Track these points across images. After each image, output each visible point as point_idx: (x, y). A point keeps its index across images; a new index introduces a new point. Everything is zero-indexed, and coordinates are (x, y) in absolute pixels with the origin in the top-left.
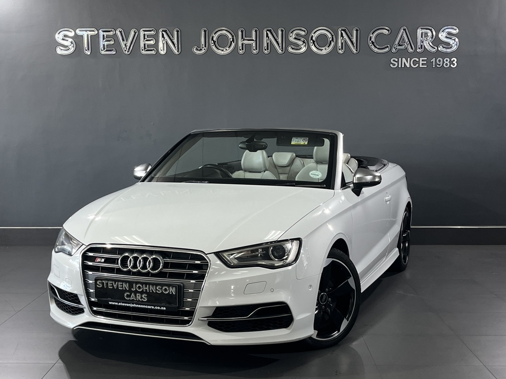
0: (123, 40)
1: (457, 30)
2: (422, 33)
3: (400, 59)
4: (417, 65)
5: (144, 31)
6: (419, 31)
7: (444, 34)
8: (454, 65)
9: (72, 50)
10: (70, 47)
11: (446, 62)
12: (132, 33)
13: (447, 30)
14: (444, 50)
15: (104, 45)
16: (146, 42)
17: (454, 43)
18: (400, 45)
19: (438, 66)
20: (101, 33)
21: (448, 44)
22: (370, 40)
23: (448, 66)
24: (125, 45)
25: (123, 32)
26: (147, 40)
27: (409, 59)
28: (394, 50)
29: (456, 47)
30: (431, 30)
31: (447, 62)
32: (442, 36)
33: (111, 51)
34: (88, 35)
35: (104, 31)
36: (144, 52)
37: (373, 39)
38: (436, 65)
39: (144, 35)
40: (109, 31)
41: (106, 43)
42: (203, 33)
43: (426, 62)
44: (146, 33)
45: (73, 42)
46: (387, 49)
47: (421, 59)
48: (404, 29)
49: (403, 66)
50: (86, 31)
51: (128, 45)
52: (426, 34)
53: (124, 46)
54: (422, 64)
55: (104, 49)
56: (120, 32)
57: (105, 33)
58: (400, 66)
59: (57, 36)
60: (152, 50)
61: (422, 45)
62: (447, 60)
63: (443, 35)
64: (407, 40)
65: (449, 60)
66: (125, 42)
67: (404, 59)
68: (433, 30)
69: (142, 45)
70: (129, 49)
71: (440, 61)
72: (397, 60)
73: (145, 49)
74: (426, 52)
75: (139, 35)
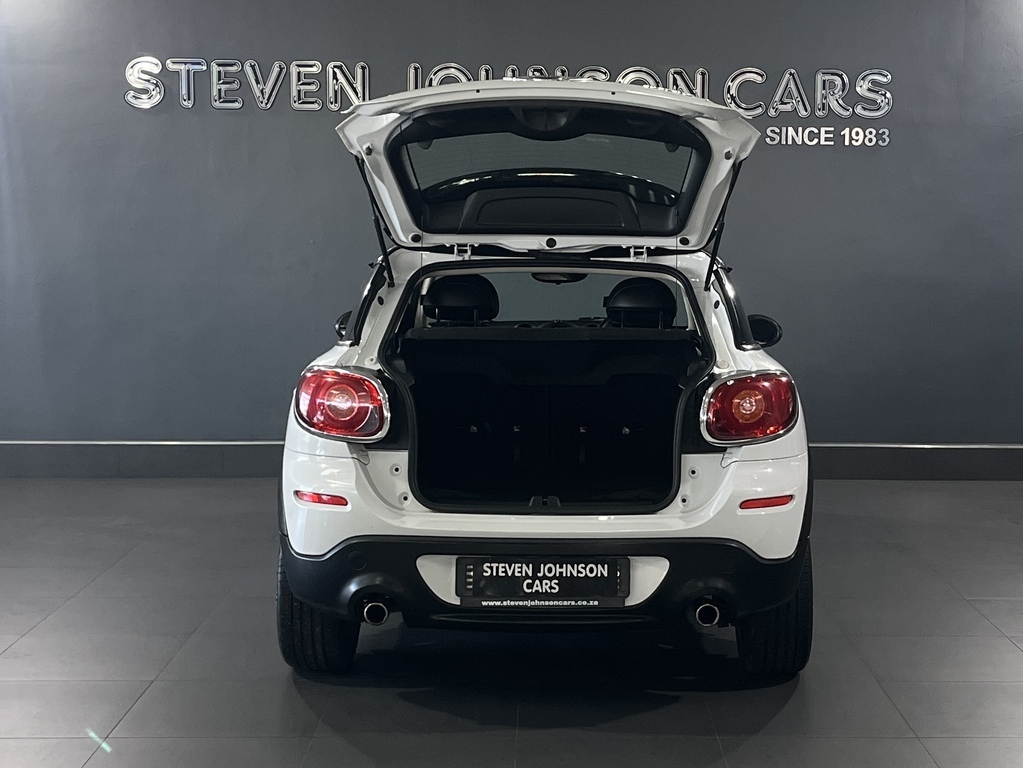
0: (258, 82)
1: (889, 77)
2: (824, 81)
3: (784, 129)
4: (816, 141)
5: (299, 66)
6: (820, 78)
7: (866, 85)
8: (884, 141)
9: (157, 98)
10: (154, 93)
11: (869, 136)
12: (276, 70)
13: (871, 77)
14: (867, 113)
15: (220, 90)
16: (302, 87)
17: (884, 100)
18: (783, 103)
19: (854, 142)
20: (215, 69)
21: (874, 102)
22: (729, 92)
23: (873, 143)
24: (262, 91)
25: (257, 67)
26: (303, 84)
27: (800, 129)
28: (772, 113)
29: (887, 108)
30: (841, 76)
31: (872, 136)
32: (862, 88)
33: (233, 102)
34: (188, 71)
35: (219, 65)
36: (296, 105)
37: (733, 92)
38: (850, 142)
39: (299, 73)
40: (231, 65)
41: (224, 87)
42: (412, 71)
43: (832, 136)
44: (302, 69)
45: (160, 83)
46: (760, 110)
47: (823, 130)
48: (791, 74)
49: (790, 142)
50: (185, 63)
51: (267, 90)
52: (832, 82)
53: (258, 94)
54: (826, 139)
55: (220, 98)
56: (251, 66)
57: (221, 68)
58: (784, 142)
59: (129, 72)
60: (312, 103)
61: (824, 104)
62: (871, 133)
63: (864, 86)
64: (796, 94)
65: (874, 132)
66: (261, 86)
67: (790, 129)
68: (845, 76)
69: (294, 93)
70: (268, 100)
71: (857, 134)
72: (778, 130)
73: (299, 99)
74: (831, 118)
75: (288, 73)
